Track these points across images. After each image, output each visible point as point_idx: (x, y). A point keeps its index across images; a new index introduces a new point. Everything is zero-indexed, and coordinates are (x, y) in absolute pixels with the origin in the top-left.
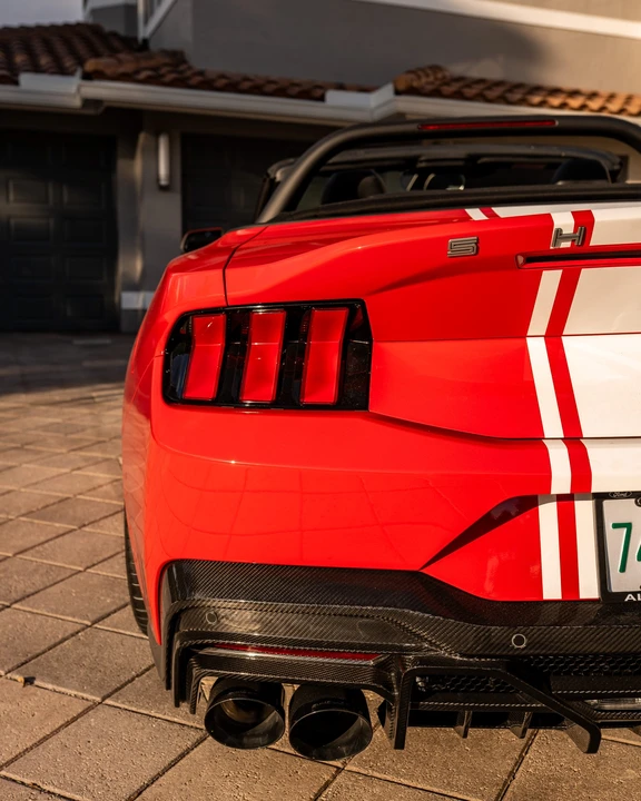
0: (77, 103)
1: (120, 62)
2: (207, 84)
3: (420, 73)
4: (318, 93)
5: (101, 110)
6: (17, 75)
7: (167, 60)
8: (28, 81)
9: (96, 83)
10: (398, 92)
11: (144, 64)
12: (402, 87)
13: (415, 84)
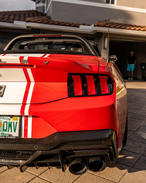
0: (25, 27)
1: (35, 19)
2: (53, 23)
3: (101, 22)
4: (78, 26)
5: (31, 29)
6: (13, 21)
7: (46, 18)
8: (15, 22)
9: (29, 23)
10: (95, 26)
11: (40, 19)
12: (96, 25)
13: (99, 24)
